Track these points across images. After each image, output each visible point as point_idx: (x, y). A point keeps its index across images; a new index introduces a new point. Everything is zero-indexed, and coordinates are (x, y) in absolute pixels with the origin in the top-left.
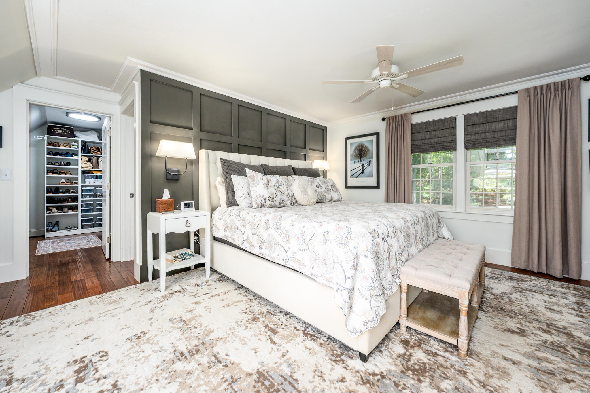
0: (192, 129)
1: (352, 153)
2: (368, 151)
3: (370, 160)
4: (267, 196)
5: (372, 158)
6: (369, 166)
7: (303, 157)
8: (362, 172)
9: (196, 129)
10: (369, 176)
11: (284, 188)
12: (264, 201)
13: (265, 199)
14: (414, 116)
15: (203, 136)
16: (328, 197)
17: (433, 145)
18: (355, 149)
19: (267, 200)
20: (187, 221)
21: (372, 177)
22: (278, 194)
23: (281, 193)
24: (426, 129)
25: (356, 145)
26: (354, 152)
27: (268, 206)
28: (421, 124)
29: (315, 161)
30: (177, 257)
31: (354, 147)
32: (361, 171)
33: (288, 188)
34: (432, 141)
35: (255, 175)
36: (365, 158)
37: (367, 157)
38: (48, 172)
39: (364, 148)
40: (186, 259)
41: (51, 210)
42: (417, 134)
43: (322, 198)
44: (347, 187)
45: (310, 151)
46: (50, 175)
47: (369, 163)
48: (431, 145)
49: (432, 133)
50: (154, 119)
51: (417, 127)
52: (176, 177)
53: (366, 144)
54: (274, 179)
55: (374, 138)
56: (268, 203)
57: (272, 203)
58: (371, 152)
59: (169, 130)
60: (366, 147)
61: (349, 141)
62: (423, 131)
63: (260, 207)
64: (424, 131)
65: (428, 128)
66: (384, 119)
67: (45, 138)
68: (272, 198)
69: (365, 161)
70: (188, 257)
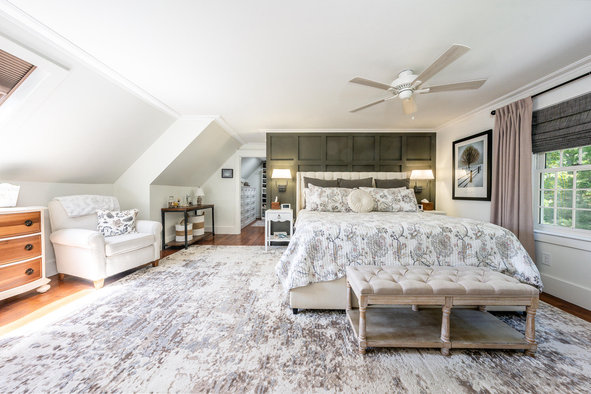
0: (293, 160)
1: (460, 158)
2: (478, 154)
3: (479, 165)
4: (319, 203)
5: (482, 163)
6: (478, 172)
7: (398, 169)
8: (471, 181)
9: (296, 159)
10: (477, 186)
11: (339, 198)
12: (316, 206)
13: (317, 205)
14: (540, 99)
15: (300, 163)
16: (396, 207)
17: (575, 137)
18: (463, 154)
19: (319, 206)
20: (279, 215)
21: (482, 186)
22: (331, 202)
23: (333, 201)
24: (560, 113)
25: (464, 149)
26: (462, 157)
27: (320, 210)
28: (554, 107)
29: (413, 171)
30: (277, 235)
31: (462, 151)
32: (469, 179)
33: (344, 197)
34: (571, 130)
35: (313, 188)
36: (474, 164)
37: (477, 162)
38: (263, 187)
39: (473, 152)
40: (282, 237)
41: (264, 206)
42: (546, 124)
43: (387, 208)
44: (454, 198)
45: (407, 162)
46: (264, 188)
47: (479, 169)
48: (570, 137)
49: (574, 118)
50: (273, 158)
51: (545, 113)
52: (284, 190)
53: (476, 147)
54: (328, 191)
55: (485, 138)
56: (320, 208)
57: (324, 208)
58: (480, 156)
59: (280, 163)
60: (476, 150)
61: (457, 146)
62: (556, 117)
63: (313, 210)
64: (559, 116)
65: (564, 112)
66: (493, 113)
67: (262, 170)
68: (324, 205)
69: (474, 167)
70: (284, 237)
